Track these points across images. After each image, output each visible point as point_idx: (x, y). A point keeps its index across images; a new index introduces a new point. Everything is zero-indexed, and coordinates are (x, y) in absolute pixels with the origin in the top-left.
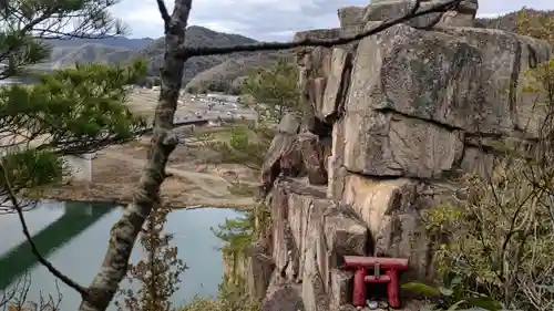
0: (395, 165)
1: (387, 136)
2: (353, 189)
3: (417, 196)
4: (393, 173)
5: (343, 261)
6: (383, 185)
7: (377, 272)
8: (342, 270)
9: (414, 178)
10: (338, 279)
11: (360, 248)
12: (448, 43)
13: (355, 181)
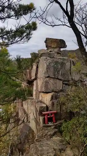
0: (51, 89)
1: (49, 83)
2: (41, 96)
3: (56, 96)
4: (51, 91)
5: (42, 113)
6: (49, 94)
7: (50, 115)
8: (42, 116)
9: (55, 92)
10: (41, 118)
11: (45, 110)
12: (59, 62)
13: (42, 94)
